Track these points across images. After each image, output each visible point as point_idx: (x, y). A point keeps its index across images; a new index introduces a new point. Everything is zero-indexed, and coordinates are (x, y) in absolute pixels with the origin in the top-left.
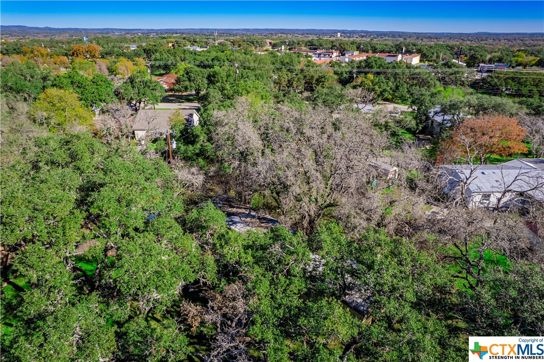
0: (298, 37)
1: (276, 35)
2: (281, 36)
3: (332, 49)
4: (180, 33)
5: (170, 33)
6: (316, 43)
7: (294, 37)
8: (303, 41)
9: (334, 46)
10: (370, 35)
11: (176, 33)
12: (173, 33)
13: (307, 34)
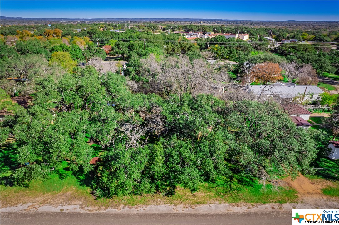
0: (178, 23)
1: (164, 22)
2: (168, 23)
3: (198, 31)
4: (104, 21)
5: (98, 21)
6: (188, 27)
7: (176, 23)
8: (181, 26)
9: (199, 29)
10: (223, 22)
11: (102, 21)
12: (100, 21)
13: (184, 21)
